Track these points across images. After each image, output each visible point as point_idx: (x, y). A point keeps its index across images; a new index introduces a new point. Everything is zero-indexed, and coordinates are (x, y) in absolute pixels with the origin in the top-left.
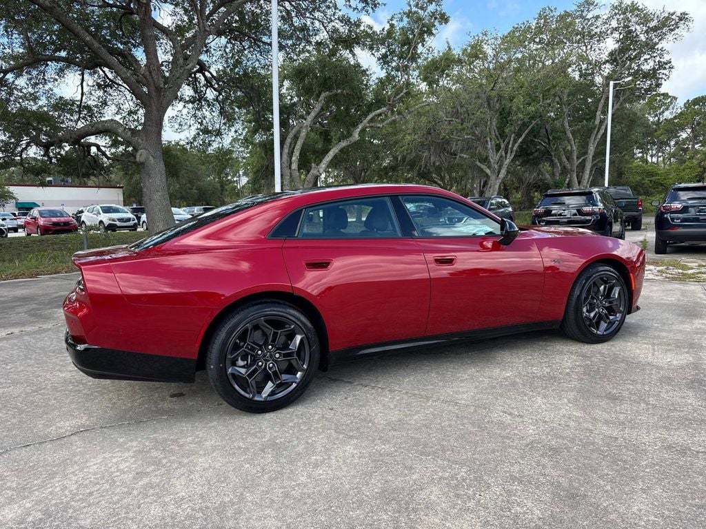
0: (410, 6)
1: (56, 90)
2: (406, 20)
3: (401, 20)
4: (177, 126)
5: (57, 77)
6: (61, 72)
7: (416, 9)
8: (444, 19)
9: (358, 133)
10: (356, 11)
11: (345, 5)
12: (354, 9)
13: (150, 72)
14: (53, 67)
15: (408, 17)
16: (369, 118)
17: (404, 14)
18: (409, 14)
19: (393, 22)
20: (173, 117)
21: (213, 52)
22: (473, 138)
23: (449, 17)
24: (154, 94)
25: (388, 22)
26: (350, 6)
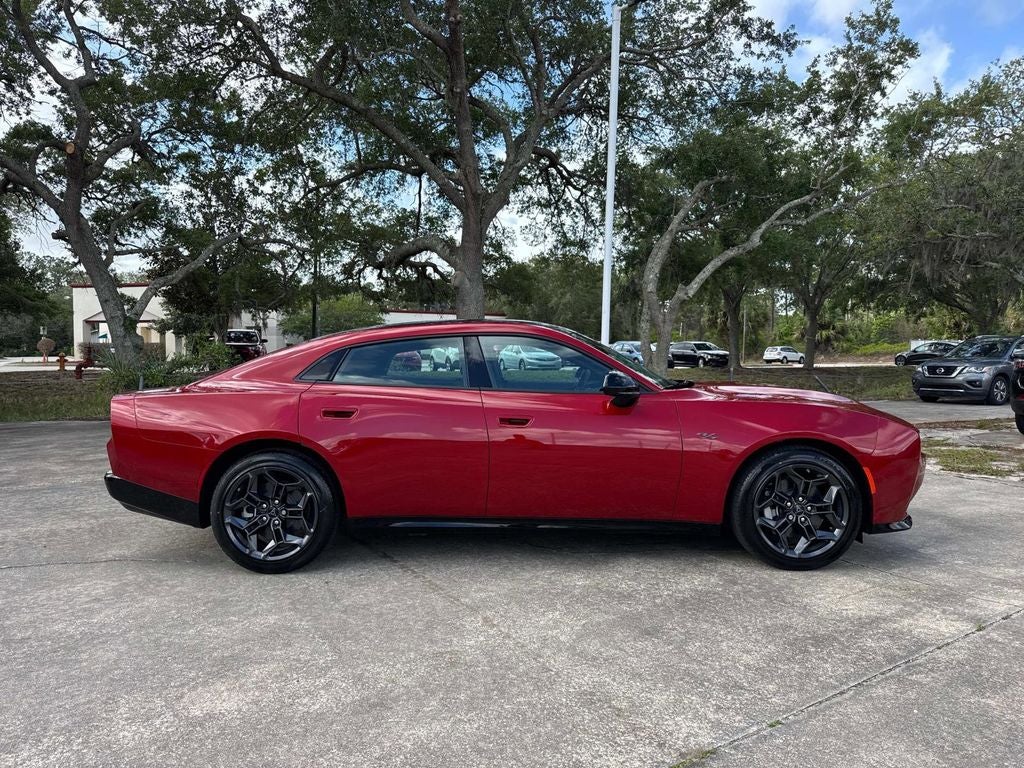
0: (849, 39)
1: (397, 202)
2: (841, 60)
3: (834, 62)
4: (532, 238)
5: (397, 186)
6: (402, 181)
7: (860, 43)
8: (909, 49)
9: (759, 236)
10: (762, 58)
11: (744, 53)
12: (759, 56)
13: (466, 176)
14: (392, 175)
15: (846, 56)
16: (779, 212)
17: (839, 52)
18: (846, 53)
19: (816, 69)
20: (526, 227)
21: (572, 138)
22: (995, 235)
23: (916, 44)
24: (471, 202)
25: (809, 70)
26: (752, 53)
